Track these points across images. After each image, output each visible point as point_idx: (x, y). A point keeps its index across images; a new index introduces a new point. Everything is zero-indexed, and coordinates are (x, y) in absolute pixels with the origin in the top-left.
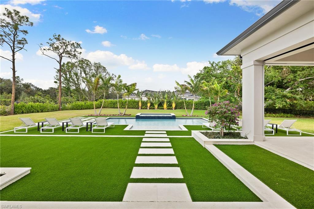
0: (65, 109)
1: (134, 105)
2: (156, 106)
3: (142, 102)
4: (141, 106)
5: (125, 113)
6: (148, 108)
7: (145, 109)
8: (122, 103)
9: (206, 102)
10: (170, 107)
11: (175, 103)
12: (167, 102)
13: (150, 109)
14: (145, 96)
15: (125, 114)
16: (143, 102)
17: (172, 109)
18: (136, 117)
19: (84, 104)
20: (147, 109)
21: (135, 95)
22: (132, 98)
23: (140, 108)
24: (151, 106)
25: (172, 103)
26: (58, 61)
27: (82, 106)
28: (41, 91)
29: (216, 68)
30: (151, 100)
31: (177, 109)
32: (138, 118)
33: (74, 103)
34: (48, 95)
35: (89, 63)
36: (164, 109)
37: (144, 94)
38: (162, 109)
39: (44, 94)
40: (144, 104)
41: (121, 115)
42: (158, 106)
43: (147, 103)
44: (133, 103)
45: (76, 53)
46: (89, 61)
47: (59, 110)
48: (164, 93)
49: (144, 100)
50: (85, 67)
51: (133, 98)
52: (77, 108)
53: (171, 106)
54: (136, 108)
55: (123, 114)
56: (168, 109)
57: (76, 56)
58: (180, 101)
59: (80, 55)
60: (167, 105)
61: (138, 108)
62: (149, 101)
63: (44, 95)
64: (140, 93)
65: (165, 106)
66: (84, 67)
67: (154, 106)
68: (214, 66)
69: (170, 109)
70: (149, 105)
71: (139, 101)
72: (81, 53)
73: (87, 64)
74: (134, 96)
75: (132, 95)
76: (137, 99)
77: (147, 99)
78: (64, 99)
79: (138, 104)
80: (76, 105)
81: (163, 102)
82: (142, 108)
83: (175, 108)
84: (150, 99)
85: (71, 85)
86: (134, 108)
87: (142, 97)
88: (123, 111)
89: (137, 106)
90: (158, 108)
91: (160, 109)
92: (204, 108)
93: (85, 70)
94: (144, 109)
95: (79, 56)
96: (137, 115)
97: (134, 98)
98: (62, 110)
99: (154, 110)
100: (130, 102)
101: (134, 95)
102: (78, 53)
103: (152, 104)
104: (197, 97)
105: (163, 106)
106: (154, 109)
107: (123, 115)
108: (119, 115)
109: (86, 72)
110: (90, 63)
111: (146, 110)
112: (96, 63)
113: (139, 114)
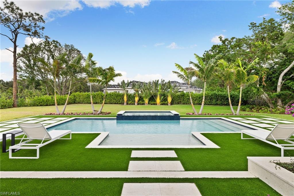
0: (22, 105)
1: (117, 100)
2: (146, 101)
3: (127, 95)
4: (127, 101)
5: (102, 110)
6: (136, 104)
7: (132, 104)
8: (102, 97)
9: (212, 95)
10: (164, 102)
11: (171, 96)
12: (161, 95)
13: (138, 104)
14: (132, 88)
15: (101, 113)
16: (129, 96)
17: (168, 105)
18: (117, 116)
19: (51, 98)
20: (134, 104)
21: (119, 87)
22: (115, 91)
23: (125, 104)
24: (139, 100)
25: (168, 96)
26: (11, 40)
27: (48, 100)
28: (2, 83)
29: (228, 47)
30: (140, 92)
31: (173, 104)
32: (120, 118)
33: (36, 97)
34: (10, 88)
35: (58, 45)
36: (156, 105)
37: (130, 86)
38: (154, 104)
39: (6, 86)
40: (131, 98)
41: (95, 114)
42: (149, 101)
43: (135, 97)
44: (117, 97)
45: (38, 29)
46: (58, 42)
47: (14, 106)
48: (156, 83)
49: (131, 93)
50: (54, 50)
51: (117, 91)
52: (41, 104)
53: (167, 100)
54: (120, 104)
55: (98, 112)
56: (163, 104)
57: (38, 33)
58: (177, 94)
59: (43, 32)
60: (160, 99)
61: (123, 104)
62: (137, 94)
63: (6, 88)
64: (126, 84)
65: (158, 100)
66: (52, 50)
67: (144, 101)
68: (226, 44)
69: (165, 105)
70: (137, 99)
71: (124, 94)
72: (43, 28)
73: (56, 47)
74: (118, 89)
75: (116, 87)
76: (121, 92)
77: (134, 92)
78: (27, 92)
79: (123, 98)
80: (39, 99)
81: (156, 96)
82: (127, 104)
83: (171, 103)
84: (138, 91)
85: (36, 74)
86: (117, 103)
87: (127, 90)
88: (98, 108)
89: (121, 101)
90: (149, 103)
91: (151, 104)
92: (210, 102)
93: (53, 54)
94: (130, 104)
95: (41, 33)
96: (118, 114)
97: (119, 91)
98: (19, 106)
99: (143, 106)
100: (112, 96)
101: (117, 87)
102: (40, 29)
103: (141, 99)
104: (197, 89)
105: (155, 101)
106: (143, 104)
107: (98, 114)
108: (92, 114)
109: (55, 56)
110: (60, 45)
111: (133, 106)
112: (67, 44)
113: (121, 112)
